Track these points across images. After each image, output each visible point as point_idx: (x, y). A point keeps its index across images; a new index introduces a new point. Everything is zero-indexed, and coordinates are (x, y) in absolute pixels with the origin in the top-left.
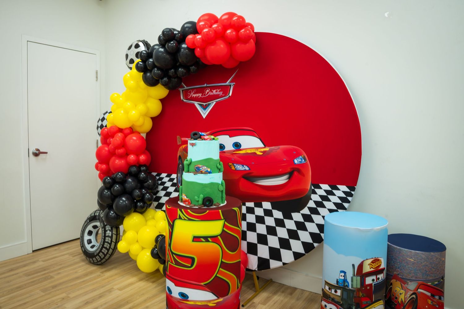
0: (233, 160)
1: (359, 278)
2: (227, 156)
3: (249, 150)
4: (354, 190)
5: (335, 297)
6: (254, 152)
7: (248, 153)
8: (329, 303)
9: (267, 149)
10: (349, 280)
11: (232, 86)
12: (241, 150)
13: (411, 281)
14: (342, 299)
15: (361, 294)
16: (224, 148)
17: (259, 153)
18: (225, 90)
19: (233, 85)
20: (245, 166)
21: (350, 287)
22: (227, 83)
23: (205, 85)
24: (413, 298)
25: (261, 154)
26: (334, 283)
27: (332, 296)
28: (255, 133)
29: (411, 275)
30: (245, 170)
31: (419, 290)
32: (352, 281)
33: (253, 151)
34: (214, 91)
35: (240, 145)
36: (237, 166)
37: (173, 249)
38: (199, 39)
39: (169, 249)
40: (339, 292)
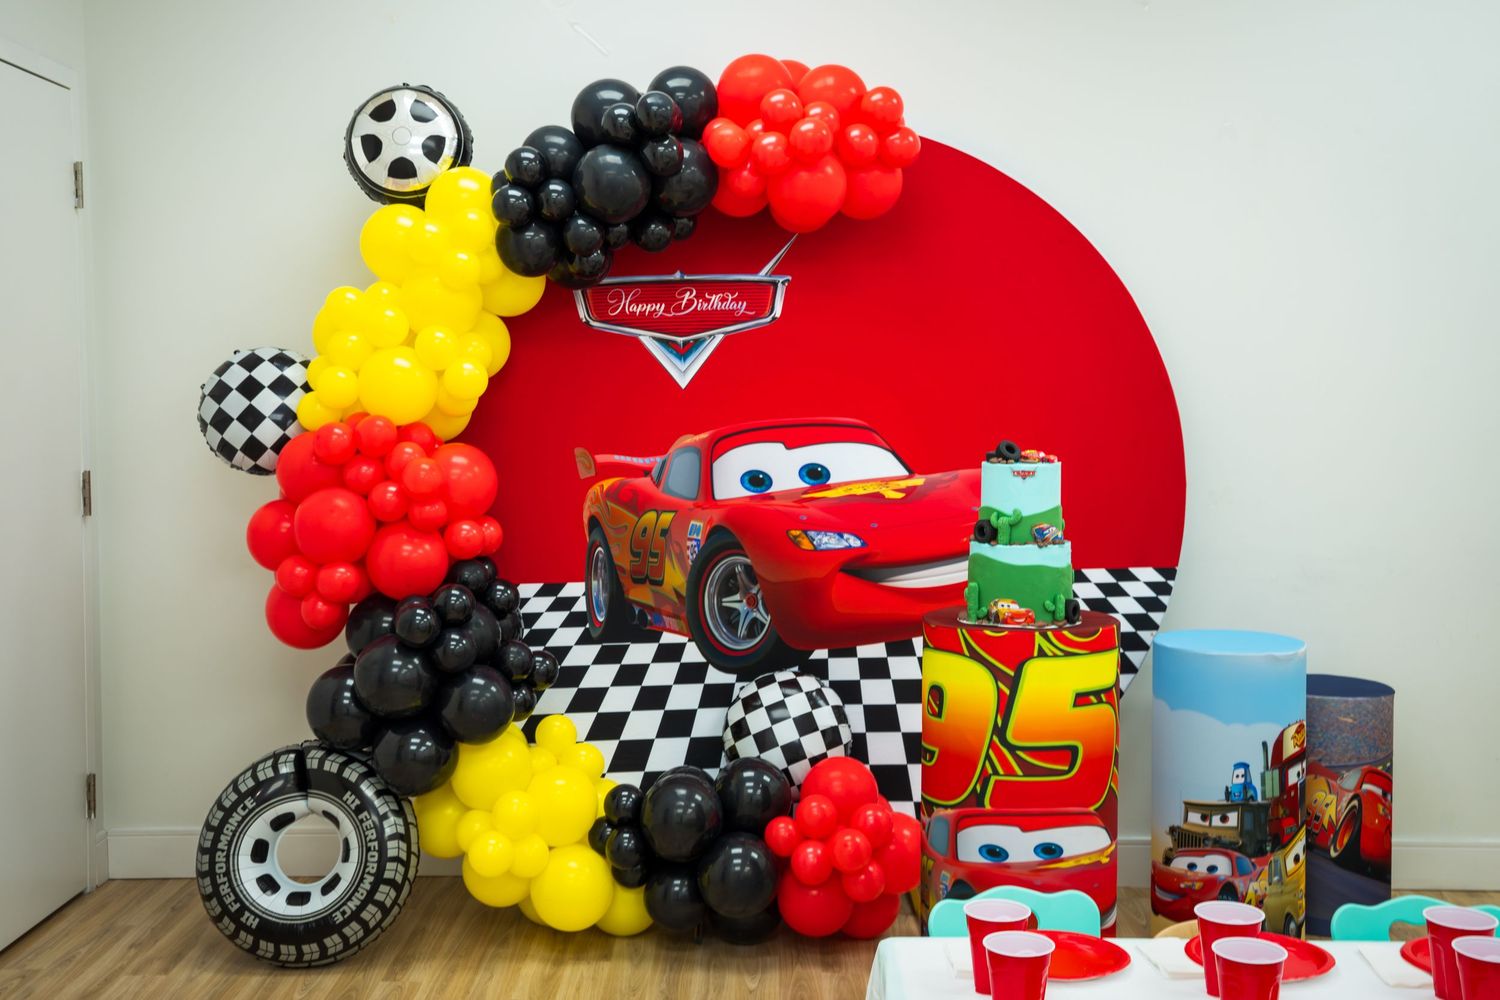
0: (805, 518)
1: (1276, 772)
2: (780, 508)
3: (857, 486)
4: (1173, 578)
5: (1222, 833)
6: (876, 491)
7: (855, 496)
8: (1202, 854)
9: (918, 481)
10: (1256, 782)
11: (780, 285)
12: (829, 488)
13: (1348, 768)
14: (1241, 835)
15: (1281, 811)
16: (767, 482)
17: (891, 494)
18: (759, 297)
19: (783, 283)
20: (846, 536)
21: (1259, 799)
22: (763, 275)
23: (677, 276)
24: (1354, 807)
25: (900, 495)
26: (1218, 798)
27: (1213, 834)
28: (875, 435)
29: (1349, 755)
30: (849, 548)
31: (1366, 787)
32: (1263, 783)
33: (871, 489)
34: (715, 299)
35: (824, 472)
36: (819, 537)
37: (1015, 737)
38: (771, 148)
39: (992, 744)
40: (1233, 819)
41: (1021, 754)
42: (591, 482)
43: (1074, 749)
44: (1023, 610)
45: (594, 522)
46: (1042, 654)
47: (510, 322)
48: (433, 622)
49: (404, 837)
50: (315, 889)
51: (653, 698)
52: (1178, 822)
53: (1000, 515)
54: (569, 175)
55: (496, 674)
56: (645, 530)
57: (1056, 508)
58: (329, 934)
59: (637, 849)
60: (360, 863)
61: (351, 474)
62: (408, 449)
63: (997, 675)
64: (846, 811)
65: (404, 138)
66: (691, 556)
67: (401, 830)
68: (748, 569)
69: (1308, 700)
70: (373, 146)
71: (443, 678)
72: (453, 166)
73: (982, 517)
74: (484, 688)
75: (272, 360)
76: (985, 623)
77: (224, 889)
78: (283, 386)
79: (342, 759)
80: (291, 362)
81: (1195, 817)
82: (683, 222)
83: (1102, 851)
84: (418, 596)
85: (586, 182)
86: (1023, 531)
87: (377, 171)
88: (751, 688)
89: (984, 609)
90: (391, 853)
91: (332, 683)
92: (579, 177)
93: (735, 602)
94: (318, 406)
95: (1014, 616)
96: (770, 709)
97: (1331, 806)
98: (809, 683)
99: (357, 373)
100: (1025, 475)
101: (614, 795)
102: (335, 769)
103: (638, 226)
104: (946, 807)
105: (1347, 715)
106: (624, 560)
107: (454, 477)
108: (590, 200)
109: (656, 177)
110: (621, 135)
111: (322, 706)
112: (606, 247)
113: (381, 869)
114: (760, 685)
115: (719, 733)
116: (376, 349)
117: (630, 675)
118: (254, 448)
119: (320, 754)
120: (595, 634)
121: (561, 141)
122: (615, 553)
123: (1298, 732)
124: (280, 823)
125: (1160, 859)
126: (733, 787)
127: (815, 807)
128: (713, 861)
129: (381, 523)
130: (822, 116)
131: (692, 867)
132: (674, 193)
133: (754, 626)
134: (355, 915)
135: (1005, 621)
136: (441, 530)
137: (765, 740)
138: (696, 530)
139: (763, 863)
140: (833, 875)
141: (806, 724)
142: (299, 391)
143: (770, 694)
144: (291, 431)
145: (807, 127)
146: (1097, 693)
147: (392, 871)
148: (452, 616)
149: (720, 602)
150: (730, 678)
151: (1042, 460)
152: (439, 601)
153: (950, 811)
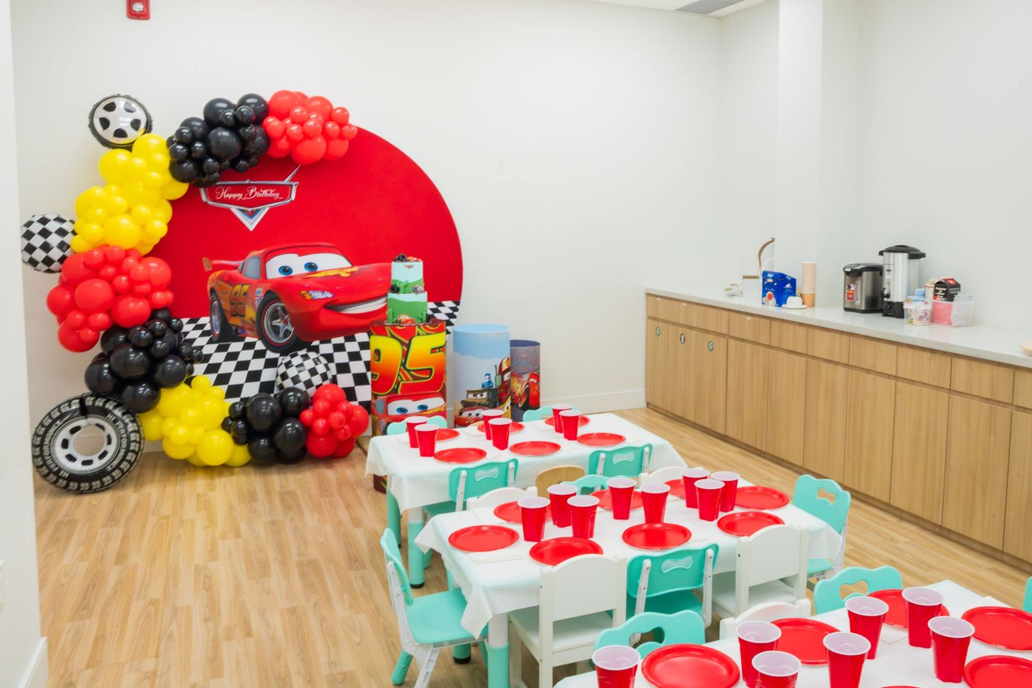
0: (307, 286)
1: (500, 376)
2: (297, 282)
3: (330, 272)
4: (459, 305)
5: (481, 401)
6: (338, 273)
7: (329, 276)
8: (474, 409)
9: (356, 269)
10: (493, 381)
11: (293, 186)
12: (318, 273)
13: (525, 373)
14: (488, 401)
15: (502, 391)
16: (290, 271)
17: (344, 275)
18: (284, 191)
19: (295, 185)
20: (325, 293)
22: (286, 182)
23: (247, 182)
24: (527, 388)
25: (347, 275)
26: (479, 388)
27: (478, 402)
28: (337, 249)
29: (525, 369)
30: (327, 298)
31: (531, 380)
32: (496, 380)
33: (336, 273)
34: (265, 192)
35: (315, 266)
36: (314, 293)
37: (410, 366)
38: (295, 131)
39: (400, 369)
40: (485, 395)
41: (412, 373)
42: (211, 272)
43: (431, 370)
44: (410, 318)
45: (212, 290)
46: (419, 334)
47: (174, 203)
48: (150, 336)
49: (138, 431)
50: (95, 458)
51: (242, 366)
52: (465, 399)
53: (400, 283)
54: (204, 139)
55: (178, 358)
56: (236, 293)
57: (421, 280)
58: (106, 476)
59: (245, 427)
60: (118, 444)
61: (103, 272)
62: (131, 261)
63: (402, 343)
64: (334, 405)
65: (121, 120)
66: (257, 304)
67: (136, 428)
68: (283, 308)
69: (511, 349)
70: (105, 123)
71: (155, 361)
72: (144, 133)
73: (392, 283)
74: (173, 364)
75: (55, 220)
76: (395, 324)
77: (49, 462)
78: (61, 232)
79: (104, 400)
80: (63, 221)
81: (471, 396)
82: (253, 160)
83: (442, 406)
84: (138, 325)
85: (213, 143)
86: (409, 288)
87: (108, 134)
88: (288, 359)
89: (395, 319)
90: (132, 439)
91: (97, 367)
92: (209, 141)
93: (277, 322)
94: (82, 242)
95: (407, 321)
96: (297, 366)
97: (519, 388)
98: (312, 355)
99: (102, 226)
100: (410, 267)
101: (233, 407)
102: (101, 404)
103: (234, 162)
104: (383, 395)
105: (524, 353)
106: (227, 306)
107: (152, 272)
108: (214, 151)
109: (244, 142)
110: (229, 123)
111: (92, 377)
112: (220, 171)
113: (128, 446)
114: (292, 356)
115: (273, 379)
116: (111, 215)
117: (232, 357)
118: (48, 261)
119: (93, 398)
120: (215, 339)
121: (198, 124)
122: (223, 303)
123: (508, 360)
124: (73, 431)
125: (457, 413)
126: (285, 399)
127: (321, 405)
128: (279, 431)
129: (118, 294)
130: (316, 118)
131: (270, 433)
132: (251, 148)
133: (287, 333)
134: (117, 467)
135: (403, 323)
136: (147, 296)
137: (296, 380)
138: (260, 292)
139: (301, 428)
140: (330, 431)
141: (313, 372)
142: (70, 235)
143: (297, 361)
144: (68, 253)
145: (311, 123)
146: (439, 348)
147: (133, 446)
148: (157, 333)
149: (271, 323)
150: (276, 355)
151: (416, 261)
152: (151, 327)
153: (384, 397)
